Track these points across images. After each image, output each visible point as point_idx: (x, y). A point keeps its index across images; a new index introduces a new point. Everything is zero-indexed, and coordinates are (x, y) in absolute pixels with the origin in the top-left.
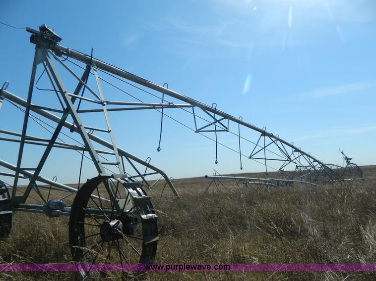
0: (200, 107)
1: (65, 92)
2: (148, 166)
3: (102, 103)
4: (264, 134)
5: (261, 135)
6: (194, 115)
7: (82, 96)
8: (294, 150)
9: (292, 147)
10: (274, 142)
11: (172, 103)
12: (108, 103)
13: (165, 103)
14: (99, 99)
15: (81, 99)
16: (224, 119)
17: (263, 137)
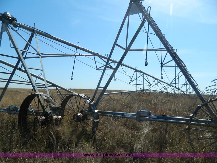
0: (98, 56)
1: (18, 49)
3: (39, 54)
4: (136, 71)
5: (135, 71)
6: (95, 61)
7: (28, 51)
8: (155, 79)
9: (154, 78)
10: (142, 75)
11: (81, 54)
12: (42, 54)
13: (77, 54)
14: (37, 52)
15: (27, 52)
16: (112, 62)
17: (136, 72)
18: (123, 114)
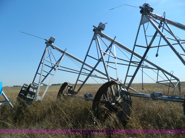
2: (172, 76)
18: (144, 95)
